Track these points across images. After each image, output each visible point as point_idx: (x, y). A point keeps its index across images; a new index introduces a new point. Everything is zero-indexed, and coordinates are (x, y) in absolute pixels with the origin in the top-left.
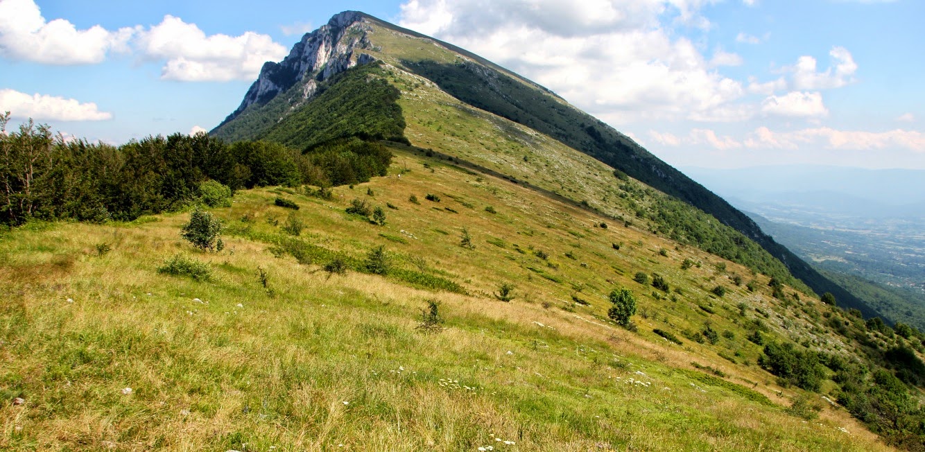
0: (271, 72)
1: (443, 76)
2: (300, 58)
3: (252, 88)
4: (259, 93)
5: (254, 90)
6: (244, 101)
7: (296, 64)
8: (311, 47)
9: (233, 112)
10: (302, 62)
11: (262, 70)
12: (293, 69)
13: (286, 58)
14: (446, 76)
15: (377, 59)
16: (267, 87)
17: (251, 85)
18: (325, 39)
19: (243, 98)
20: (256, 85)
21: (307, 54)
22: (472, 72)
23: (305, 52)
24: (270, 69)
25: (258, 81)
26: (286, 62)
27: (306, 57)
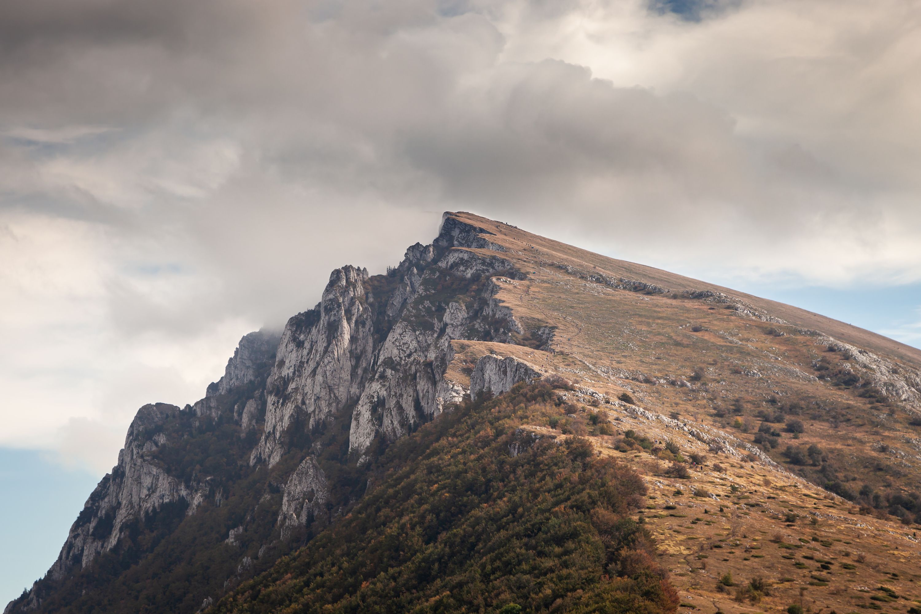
0: (162, 439)
1: (779, 420)
2: (263, 384)
3: (96, 497)
4: (121, 516)
5: (105, 504)
6: (69, 546)
7: (251, 406)
8: (300, 345)
9: (29, 586)
10: (271, 399)
11: (131, 433)
12: (238, 423)
13: (213, 387)
14: (788, 418)
15: (547, 373)
16: (152, 490)
17: (93, 487)
18: (349, 314)
19: (64, 536)
20: (112, 488)
21: (287, 371)
22: (883, 400)
23: (282, 363)
24: (159, 430)
25: (118, 472)
26: (213, 404)
27: (286, 381)
